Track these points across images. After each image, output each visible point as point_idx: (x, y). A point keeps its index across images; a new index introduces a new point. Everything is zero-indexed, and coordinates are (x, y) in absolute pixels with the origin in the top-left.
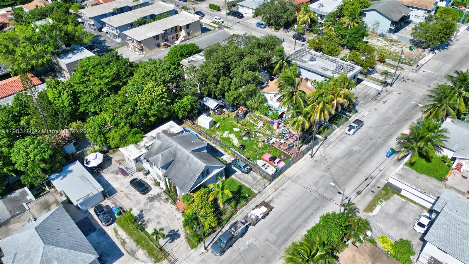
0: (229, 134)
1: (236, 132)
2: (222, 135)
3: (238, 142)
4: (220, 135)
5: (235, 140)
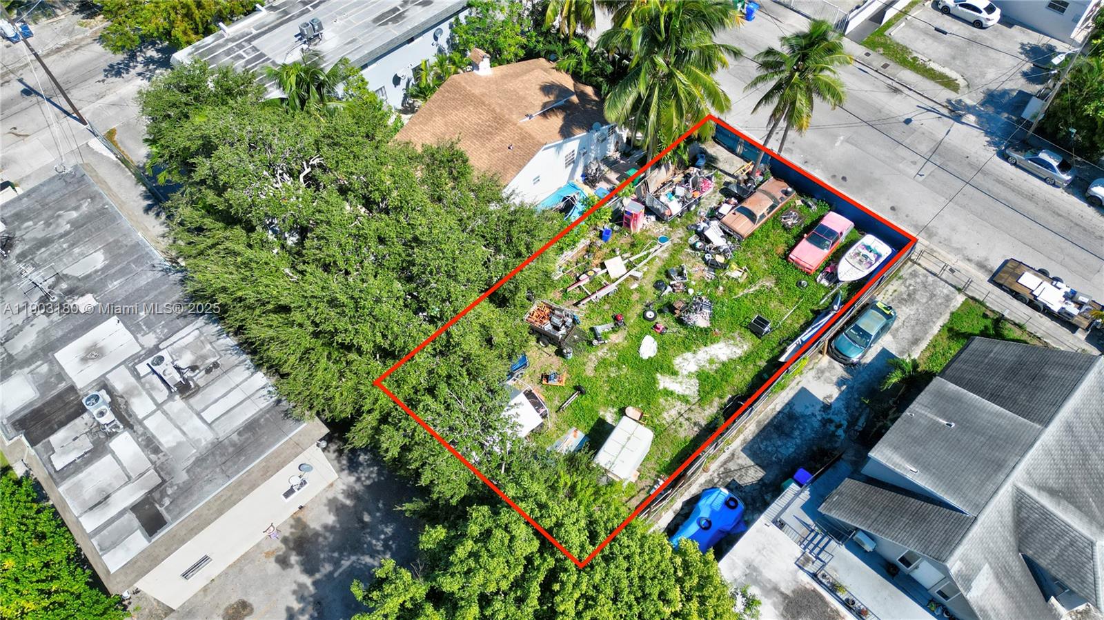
0: (675, 373)
1: (662, 347)
2: (684, 399)
3: (721, 345)
4: (680, 407)
5: (712, 353)
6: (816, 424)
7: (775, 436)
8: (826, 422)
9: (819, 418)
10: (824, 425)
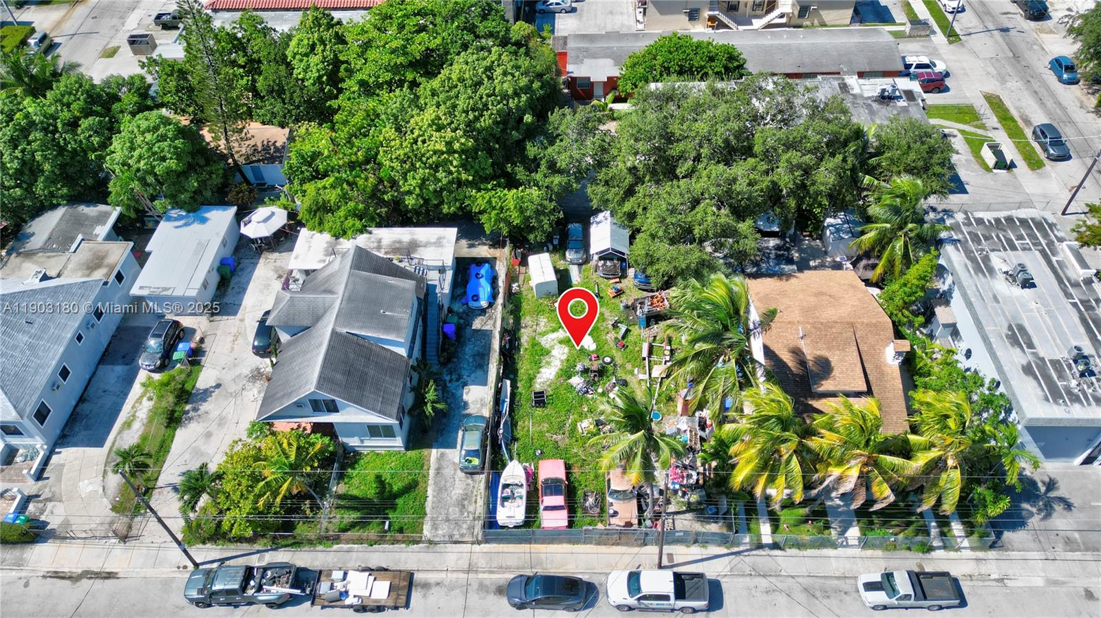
0: (561, 342)
1: (581, 350)
2: (544, 334)
3: (552, 377)
5: (553, 369)
6: (465, 373)
7: (481, 351)
8: (459, 378)
9: (465, 377)
10: (459, 375)
